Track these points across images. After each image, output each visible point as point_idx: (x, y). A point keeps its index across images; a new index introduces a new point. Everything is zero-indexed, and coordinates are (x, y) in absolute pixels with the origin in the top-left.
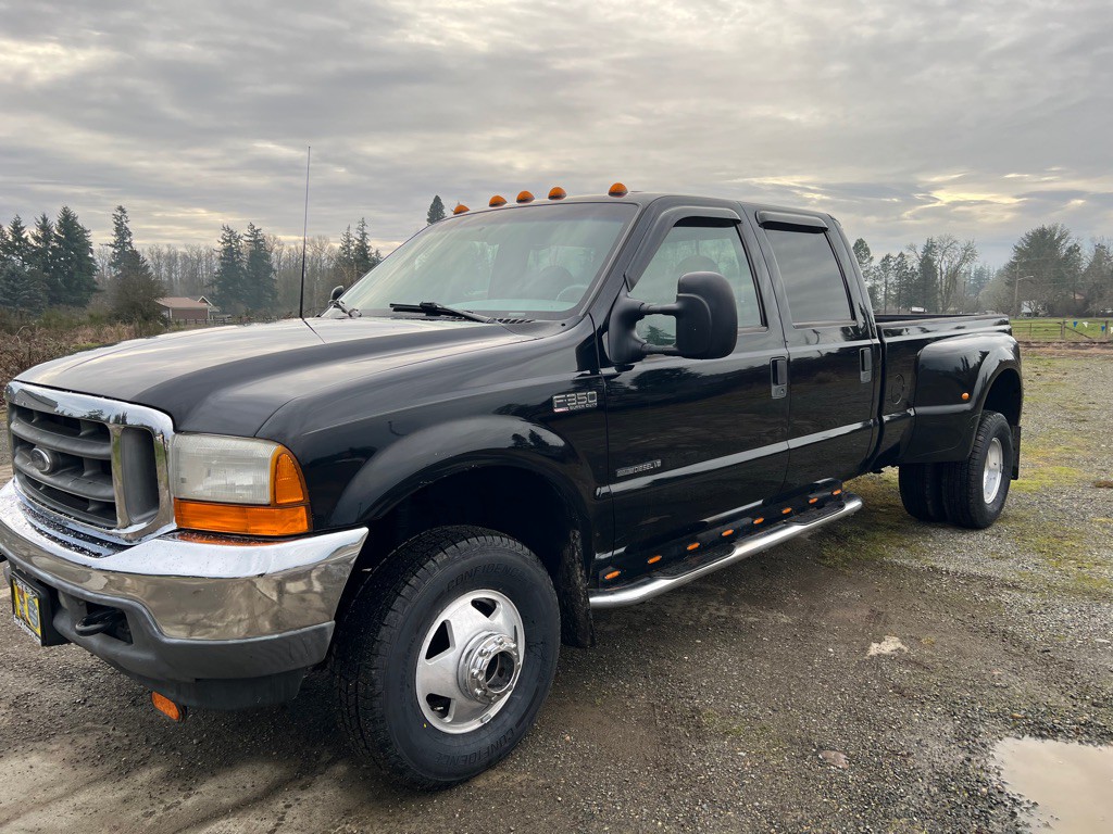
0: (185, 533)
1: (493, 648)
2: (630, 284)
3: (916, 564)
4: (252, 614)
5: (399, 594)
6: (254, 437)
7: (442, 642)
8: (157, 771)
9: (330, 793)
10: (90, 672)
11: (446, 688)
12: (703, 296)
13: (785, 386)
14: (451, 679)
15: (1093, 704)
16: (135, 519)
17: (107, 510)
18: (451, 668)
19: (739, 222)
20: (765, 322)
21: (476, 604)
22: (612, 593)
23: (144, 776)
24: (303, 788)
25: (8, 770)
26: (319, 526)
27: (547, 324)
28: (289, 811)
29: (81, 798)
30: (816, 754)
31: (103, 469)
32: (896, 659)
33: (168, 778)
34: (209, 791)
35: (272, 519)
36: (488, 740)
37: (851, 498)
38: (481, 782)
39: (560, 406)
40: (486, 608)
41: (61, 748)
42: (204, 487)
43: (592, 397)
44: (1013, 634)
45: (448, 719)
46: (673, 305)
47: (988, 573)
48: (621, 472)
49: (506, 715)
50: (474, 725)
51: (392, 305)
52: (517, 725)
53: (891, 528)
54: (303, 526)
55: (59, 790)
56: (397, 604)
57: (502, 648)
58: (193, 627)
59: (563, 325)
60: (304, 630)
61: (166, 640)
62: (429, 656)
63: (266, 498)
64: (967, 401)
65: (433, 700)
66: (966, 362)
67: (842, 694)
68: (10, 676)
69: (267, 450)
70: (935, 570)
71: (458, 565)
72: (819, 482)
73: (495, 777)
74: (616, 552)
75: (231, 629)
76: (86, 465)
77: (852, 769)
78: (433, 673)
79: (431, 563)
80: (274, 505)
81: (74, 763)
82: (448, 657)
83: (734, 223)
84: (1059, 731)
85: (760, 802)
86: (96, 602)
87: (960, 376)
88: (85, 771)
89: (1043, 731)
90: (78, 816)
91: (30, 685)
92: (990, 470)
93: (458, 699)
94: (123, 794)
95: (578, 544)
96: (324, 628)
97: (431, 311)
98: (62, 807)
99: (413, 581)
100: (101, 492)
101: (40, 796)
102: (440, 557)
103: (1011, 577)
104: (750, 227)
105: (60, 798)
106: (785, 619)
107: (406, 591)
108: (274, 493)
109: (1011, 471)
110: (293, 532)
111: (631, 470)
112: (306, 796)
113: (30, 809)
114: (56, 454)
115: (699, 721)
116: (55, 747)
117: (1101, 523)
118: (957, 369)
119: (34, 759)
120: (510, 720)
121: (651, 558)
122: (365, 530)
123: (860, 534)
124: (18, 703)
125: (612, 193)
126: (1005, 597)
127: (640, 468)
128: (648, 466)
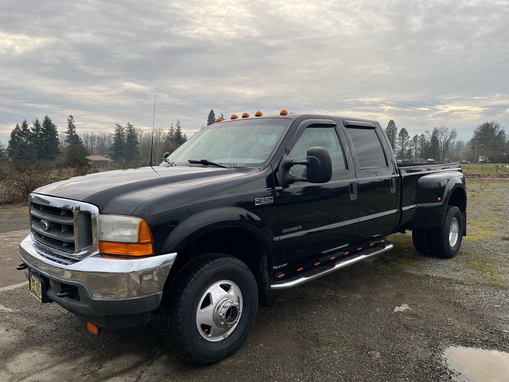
0: (103, 255)
1: (228, 304)
2: (288, 152)
3: (419, 273)
5: (189, 281)
6: (132, 215)
7: (208, 302)
8: (87, 358)
9: (160, 367)
10: (58, 318)
11: (209, 321)
12: (318, 158)
13: (356, 195)
14: (211, 318)
15: (490, 333)
16: (82, 249)
17: (71, 246)
18: (211, 313)
19: (336, 125)
20: (347, 168)
21: (221, 286)
22: (281, 283)
23: (82, 360)
24: (148, 365)
25: (25, 358)
27: (253, 169)
28: (143, 374)
29: (56, 369)
30: (367, 352)
31: (70, 229)
32: (406, 313)
33: (92, 361)
34: (108, 366)
35: (138, 249)
36: (227, 345)
37: (388, 243)
38: (224, 363)
39: (257, 202)
40: (226, 288)
41: (47, 349)
42: (112, 235)
43: (271, 199)
44: (459, 303)
45: (210, 335)
46: (305, 161)
47: (450, 277)
48: (284, 231)
49: (235, 334)
50: (221, 338)
51: (189, 161)
52: (239, 339)
53: (409, 258)
54: (151, 252)
55: (46, 365)
56: (189, 285)
57: (233, 305)
58: (104, 294)
59: (260, 169)
60: (150, 295)
61: (94, 299)
62: (202, 308)
63: (136, 240)
64: (440, 201)
65: (204, 327)
66: (439, 184)
67: (381, 328)
68: (24, 319)
69: (136, 221)
70: (427, 276)
71: (214, 269)
72: (374, 236)
73: (230, 361)
74: (283, 266)
75: (121, 294)
76: (63, 227)
77: (382, 358)
78: (203, 315)
79: (203, 268)
80: (139, 243)
81: (52, 354)
82: (210, 308)
83: (334, 126)
84: (474, 344)
86: (66, 283)
87: (437, 190)
88: (57, 358)
89: (467, 343)
90: (54, 376)
91: (33, 323)
93: (214, 327)
94: (73, 367)
95: (266, 261)
96: (158, 294)
97: (205, 163)
98: (48, 372)
99: (195, 276)
101: (38, 367)
102: (207, 266)
103: (460, 279)
104: (341, 127)
105: (47, 369)
106: (359, 297)
107: (192, 280)
108: (139, 238)
109: (462, 232)
110: (146, 254)
111: (288, 230)
112: (150, 368)
113: (35, 373)
114: (50, 223)
115: (318, 339)
116: (44, 348)
117: (503, 256)
118: (436, 187)
119: (35, 353)
120: (236, 337)
121: (299, 268)
122: (176, 254)
123: (395, 260)
124: (28, 330)
125: (281, 114)
126: (457, 288)
127: (293, 229)
128: (296, 228)
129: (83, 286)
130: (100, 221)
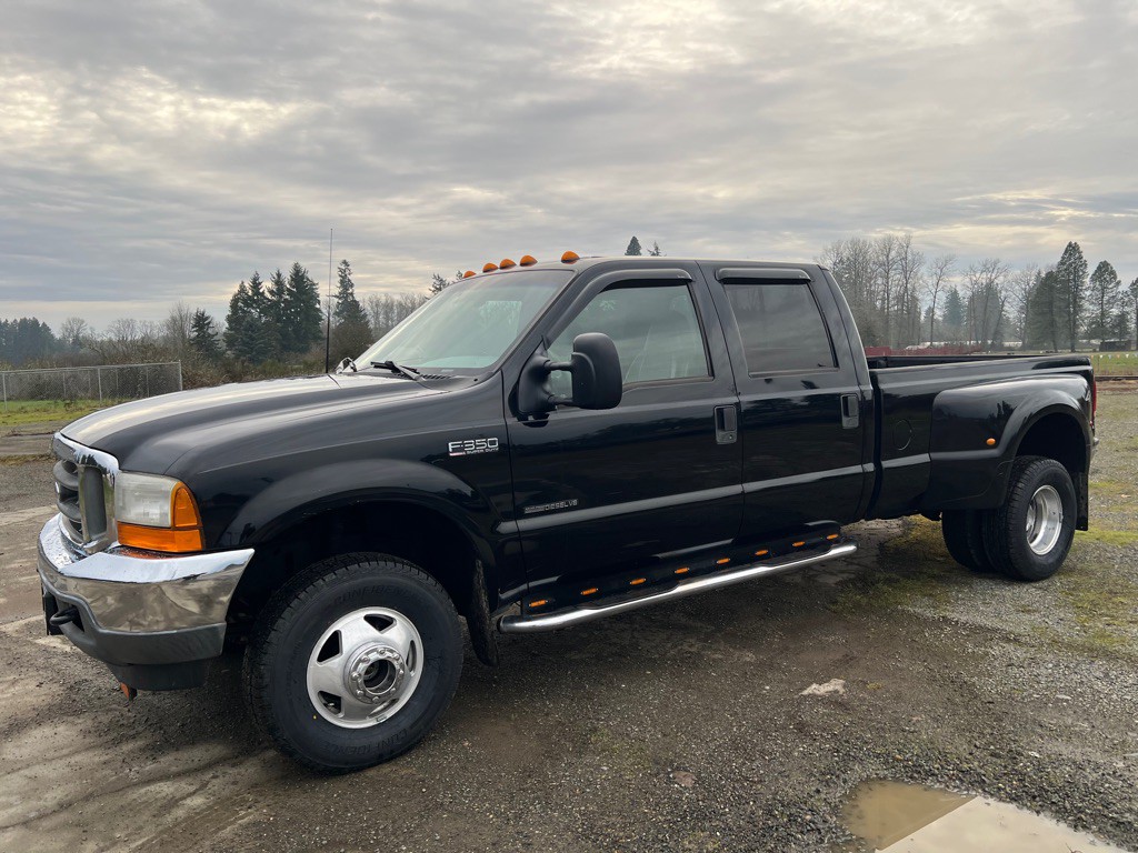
0: (124, 549)
1: (374, 657)
2: (547, 344)
3: (929, 613)
4: (167, 616)
5: (289, 606)
6: (164, 475)
7: (333, 647)
8: (140, 743)
11: (336, 688)
12: (589, 356)
13: (734, 433)
14: (338, 681)
15: (992, 755)
16: (94, 537)
18: (339, 671)
19: (690, 281)
20: (712, 373)
21: (368, 618)
23: (127, 747)
24: (234, 766)
26: (210, 547)
27: (462, 379)
30: (669, 773)
32: (832, 701)
33: (144, 749)
34: (167, 761)
35: (172, 539)
36: (380, 737)
37: (847, 542)
38: (371, 773)
39: (454, 450)
40: (380, 623)
41: (85, 722)
42: (136, 513)
43: (493, 443)
44: (973, 685)
45: (341, 715)
46: (567, 362)
47: (999, 625)
48: (528, 510)
49: (401, 717)
50: (370, 723)
51: (372, 363)
52: (411, 727)
53: (934, 577)
54: (198, 545)
55: (65, 752)
56: (286, 614)
57: (381, 657)
58: (133, 623)
59: (477, 380)
60: (199, 628)
61: (100, 631)
62: (322, 658)
63: (168, 522)
64: (994, 446)
65: (325, 695)
67: (741, 726)
68: (80, 667)
69: (170, 484)
70: (946, 619)
71: (346, 584)
73: (386, 769)
75: (154, 625)
78: (322, 674)
79: (321, 582)
80: (174, 528)
81: (87, 733)
82: (335, 662)
83: (685, 282)
85: (586, 807)
87: (989, 420)
88: (89, 740)
90: (68, 769)
91: (90, 674)
92: (1049, 519)
93: (346, 697)
94: (107, 758)
95: (481, 572)
96: (215, 628)
97: (389, 368)
98: (60, 764)
99: (302, 596)
101: (51, 754)
102: (330, 577)
103: (1020, 630)
104: (705, 283)
105: (61, 758)
106: (749, 658)
107: (295, 603)
108: (174, 518)
110: (191, 549)
111: (540, 508)
113: (38, 763)
116: (80, 721)
118: (992, 417)
119: (61, 728)
120: (405, 723)
121: (586, 590)
122: (251, 551)
124: (75, 687)
125: (562, 261)
126: (997, 650)
127: (552, 506)
128: (562, 504)
129: (82, 606)
130: (122, 485)
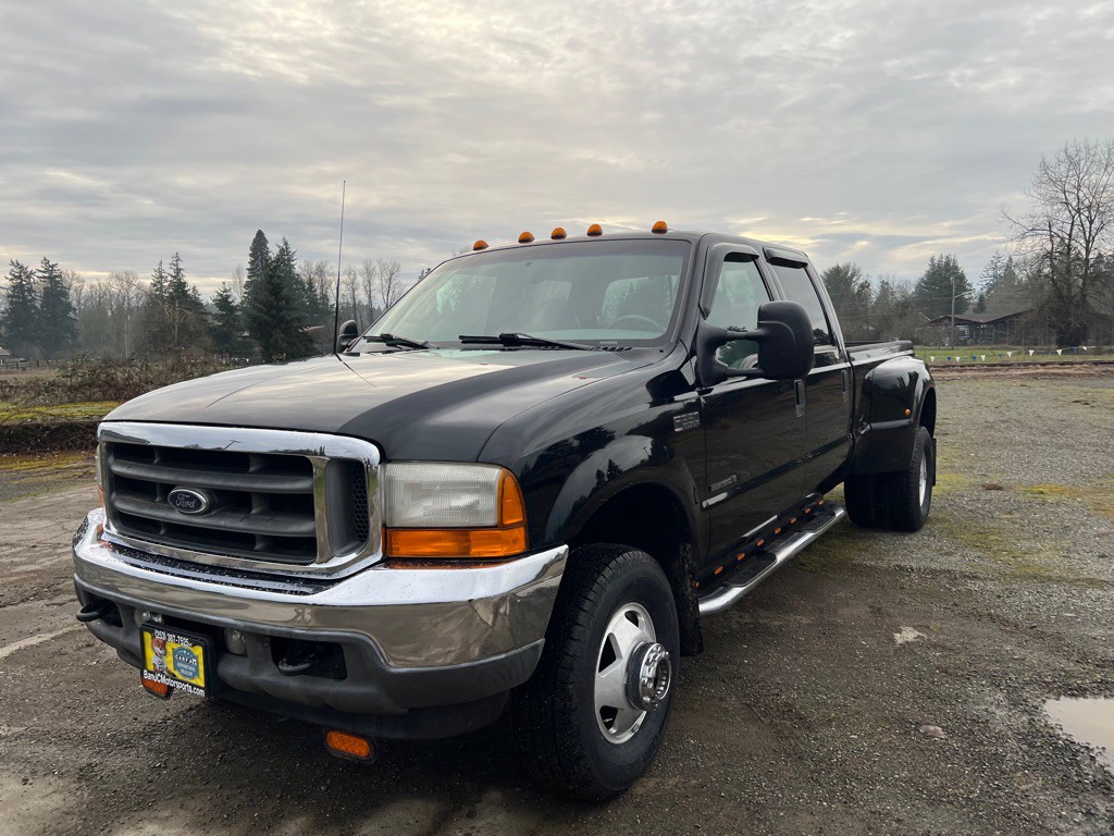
0: (389, 561)
1: (656, 657)
2: (705, 312)
3: (882, 564)
5: (582, 608)
6: (475, 462)
7: (610, 656)
11: (615, 698)
12: (789, 325)
13: (804, 406)
14: (621, 690)
15: (1097, 666)
16: (336, 552)
17: (305, 548)
19: (756, 257)
21: (628, 616)
23: (291, 828)
26: (534, 546)
27: (648, 351)
30: (916, 730)
35: (498, 540)
42: (416, 512)
43: (697, 417)
44: (998, 616)
45: (613, 730)
46: (756, 331)
47: (945, 567)
48: (713, 487)
49: (650, 723)
50: (629, 735)
54: (520, 547)
56: (582, 618)
57: (661, 656)
59: (662, 351)
61: (392, 671)
62: (600, 670)
63: (492, 521)
64: (909, 417)
65: (604, 710)
67: (901, 678)
69: (493, 474)
70: (901, 568)
72: (808, 496)
76: (254, 501)
77: (952, 738)
78: (606, 685)
79: (601, 578)
80: (500, 526)
82: (616, 667)
83: (753, 258)
84: (1086, 689)
86: (310, 639)
87: (897, 391)
89: (1080, 692)
93: (622, 709)
95: (690, 556)
96: (536, 646)
97: (510, 342)
99: (591, 595)
100: (300, 528)
102: (607, 572)
103: (967, 570)
104: (762, 260)
106: (805, 621)
107: (587, 606)
108: (499, 514)
110: (516, 552)
111: (719, 485)
112: (479, 823)
115: (798, 714)
117: (1008, 520)
121: (716, 569)
122: (566, 546)
124: (84, 774)
125: (655, 231)
126: (973, 586)
127: (725, 482)
128: (729, 481)
129: (363, 641)
130: (390, 481)
